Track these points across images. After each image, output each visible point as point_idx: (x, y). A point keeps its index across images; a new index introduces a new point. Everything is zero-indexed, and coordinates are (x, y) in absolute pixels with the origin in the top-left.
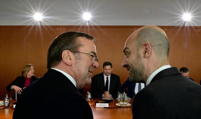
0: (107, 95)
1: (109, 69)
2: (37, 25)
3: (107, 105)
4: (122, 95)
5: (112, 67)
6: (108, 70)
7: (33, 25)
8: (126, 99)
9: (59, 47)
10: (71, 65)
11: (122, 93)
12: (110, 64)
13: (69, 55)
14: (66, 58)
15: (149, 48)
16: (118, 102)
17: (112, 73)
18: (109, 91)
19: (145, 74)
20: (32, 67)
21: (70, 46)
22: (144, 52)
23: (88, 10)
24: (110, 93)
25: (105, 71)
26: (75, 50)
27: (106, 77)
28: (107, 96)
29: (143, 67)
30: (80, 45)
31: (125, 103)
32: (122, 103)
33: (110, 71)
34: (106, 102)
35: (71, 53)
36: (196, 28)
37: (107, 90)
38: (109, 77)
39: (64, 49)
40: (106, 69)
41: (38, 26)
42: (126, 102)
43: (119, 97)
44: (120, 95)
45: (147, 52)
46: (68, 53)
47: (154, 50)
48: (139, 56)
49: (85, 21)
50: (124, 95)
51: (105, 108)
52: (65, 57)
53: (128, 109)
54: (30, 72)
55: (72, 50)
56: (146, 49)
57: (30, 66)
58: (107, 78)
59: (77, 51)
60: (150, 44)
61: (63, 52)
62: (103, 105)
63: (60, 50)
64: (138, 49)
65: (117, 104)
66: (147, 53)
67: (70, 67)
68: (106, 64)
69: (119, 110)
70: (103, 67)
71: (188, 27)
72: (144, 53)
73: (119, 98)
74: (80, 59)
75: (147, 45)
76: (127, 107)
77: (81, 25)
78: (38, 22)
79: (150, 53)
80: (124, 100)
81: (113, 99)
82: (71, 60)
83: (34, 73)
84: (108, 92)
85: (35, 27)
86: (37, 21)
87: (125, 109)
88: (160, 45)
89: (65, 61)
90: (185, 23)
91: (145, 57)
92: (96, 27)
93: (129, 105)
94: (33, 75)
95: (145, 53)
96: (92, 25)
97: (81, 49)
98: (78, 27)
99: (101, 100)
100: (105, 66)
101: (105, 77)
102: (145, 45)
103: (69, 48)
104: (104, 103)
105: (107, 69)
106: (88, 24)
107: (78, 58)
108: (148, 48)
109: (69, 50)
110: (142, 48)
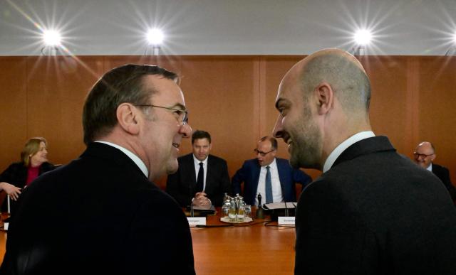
0: (200, 199)
1: (205, 147)
2: (49, 55)
3: (202, 221)
4: (234, 200)
5: (210, 142)
6: (202, 148)
7: (41, 55)
8: (242, 208)
9: (108, 99)
10: (137, 134)
11: (234, 195)
12: (206, 135)
13: (131, 113)
14: (126, 120)
15: (329, 94)
16: (224, 214)
17: (211, 154)
18: (205, 192)
19: (321, 149)
20: (42, 145)
21: (133, 94)
22: (319, 103)
23: (158, 24)
24: (208, 196)
25: (197, 150)
26: (142, 102)
27: (199, 162)
28: (201, 201)
29: (317, 135)
30: (153, 92)
31: (240, 216)
32: (232, 216)
33: (206, 150)
34: (201, 213)
35: (135, 110)
36: (382, 59)
37: (201, 191)
38: (205, 162)
39: (120, 100)
40: (197, 146)
41: (52, 57)
42: (242, 214)
43: (227, 204)
44: (228, 200)
45: (325, 102)
46: (129, 108)
47: (338, 99)
48: (307, 113)
49: (151, 46)
50: (238, 199)
51: (198, 226)
52: (124, 117)
53: (247, 228)
54: (39, 153)
55: (136, 102)
56: (322, 96)
57: (39, 141)
58: (201, 165)
59: (147, 104)
60: (331, 86)
61: (120, 106)
62: (195, 221)
63: (111, 103)
64: (305, 98)
65: (222, 219)
66: (323, 106)
67: (135, 137)
68: (198, 135)
69: (227, 230)
70: (193, 142)
71: (367, 58)
72: (317, 105)
73: (228, 206)
74: (154, 120)
75: (325, 89)
76: (244, 225)
77: (144, 54)
78: (52, 49)
79: (330, 105)
80: (237, 211)
81: (213, 208)
82: (136, 123)
83: (47, 156)
84: (203, 194)
85: (45, 58)
86: (48, 47)
87: (241, 229)
88: (351, 88)
89: (123, 126)
90: (359, 48)
91: (320, 113)
92: (174, 58)
93: (248, 220)
94: (44, 160)
95: (321, 106)
96: (166, 54)
97: (155, 100)
98: (137, 58)
99: (189, 210)
100: (195, 140)
101: (197, 162)
102: (321, 89)
103: (130, 98)
104: (195, 216)
105: (200, 147)
106: (157, 53)
107: (151, 118)
108: (326, 94)
109: (132, 102)
110: (314, 94)
